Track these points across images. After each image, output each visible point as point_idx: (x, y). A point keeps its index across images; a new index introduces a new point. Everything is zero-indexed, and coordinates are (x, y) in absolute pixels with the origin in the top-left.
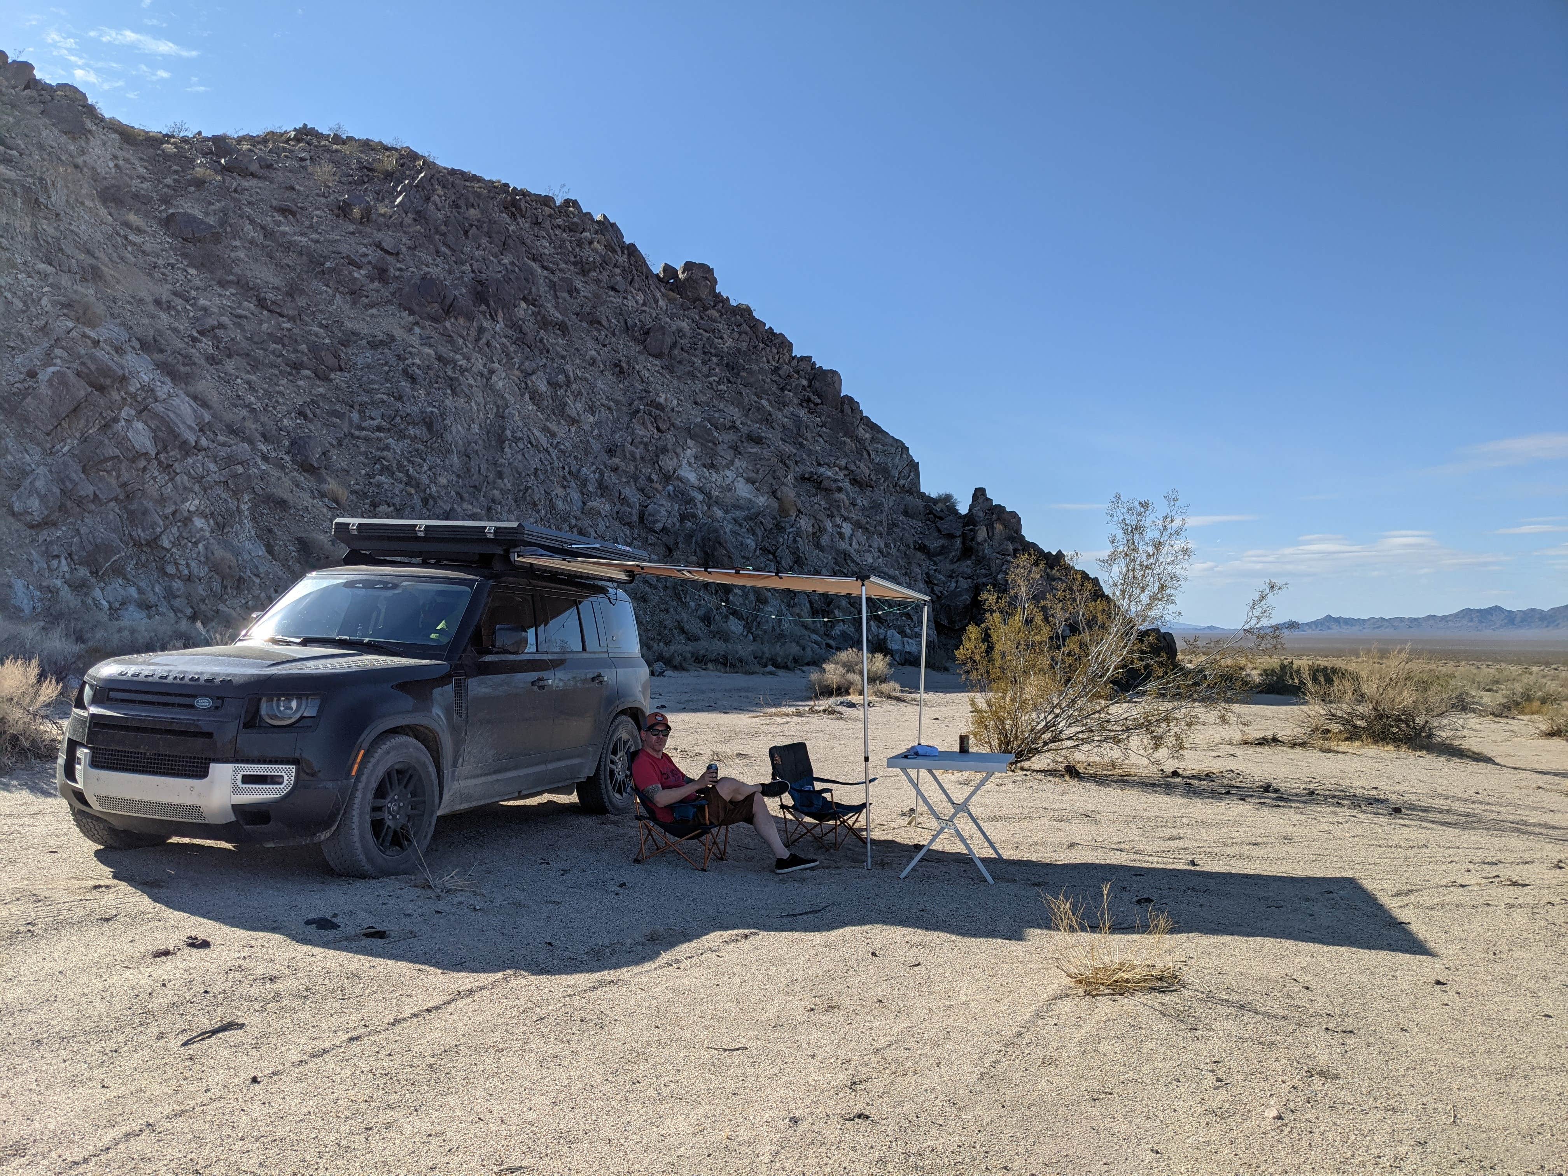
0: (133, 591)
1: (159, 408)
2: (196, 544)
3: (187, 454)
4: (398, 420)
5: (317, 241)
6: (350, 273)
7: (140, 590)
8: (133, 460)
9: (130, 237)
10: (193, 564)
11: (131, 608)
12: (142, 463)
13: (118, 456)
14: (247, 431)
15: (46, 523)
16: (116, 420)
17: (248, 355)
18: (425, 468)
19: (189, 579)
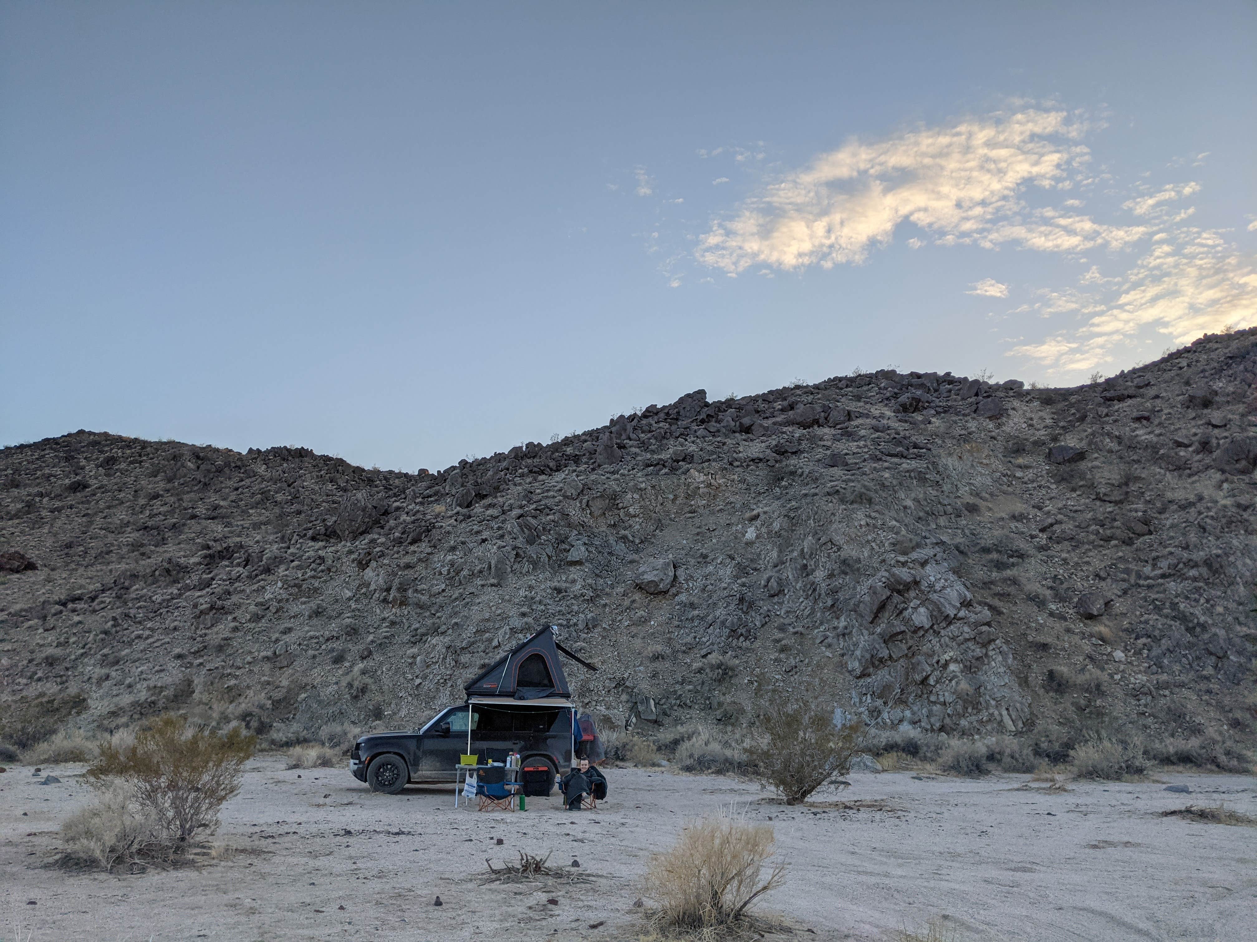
0: (908, 713)
1: (934, 597)
2: (950, 681)
3: (950, 623)
4: (1181, 566)
5: (1160, 435)
6: (1176, 454)
7: (913, 713)
8: (915, 632)
9: (1017, 475)
10: (946, 694)
11: (905, 723)
12: (921, 633)
13: (904, 631)
14: (1041, 597)
15: (863, 675)
16: (906, 609)
17: (1072, 538)
18: (1202, 601)
19: (944, 704)
